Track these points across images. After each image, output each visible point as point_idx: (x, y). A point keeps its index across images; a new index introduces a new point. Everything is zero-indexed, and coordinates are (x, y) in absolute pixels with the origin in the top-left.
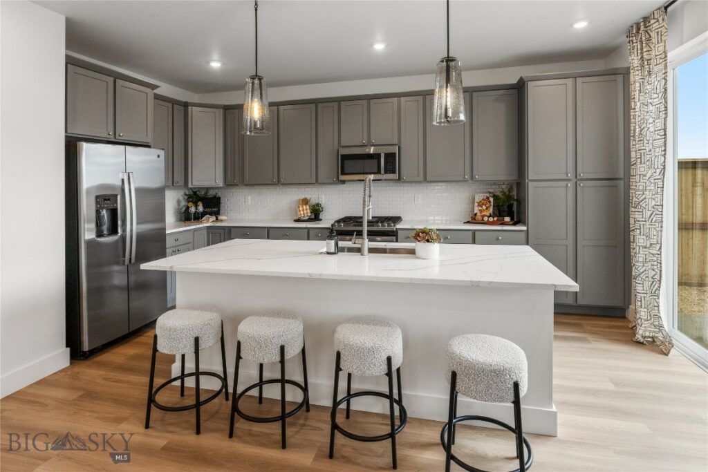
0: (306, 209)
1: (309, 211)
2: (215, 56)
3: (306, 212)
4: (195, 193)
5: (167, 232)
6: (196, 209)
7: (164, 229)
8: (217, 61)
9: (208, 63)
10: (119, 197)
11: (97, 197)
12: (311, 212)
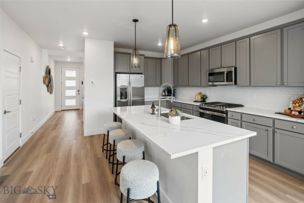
0: (199, 97)
1: (200, 98)
2: (160, 41)
3: (199, 98)
4: (168, 88)
5: (145, 101)
6: (165, 94)
7: (144, 99)
8: (160, 43)
9: (157, 44)
10: (127, 89)
11: (121, 88)
12: (201, 98)
